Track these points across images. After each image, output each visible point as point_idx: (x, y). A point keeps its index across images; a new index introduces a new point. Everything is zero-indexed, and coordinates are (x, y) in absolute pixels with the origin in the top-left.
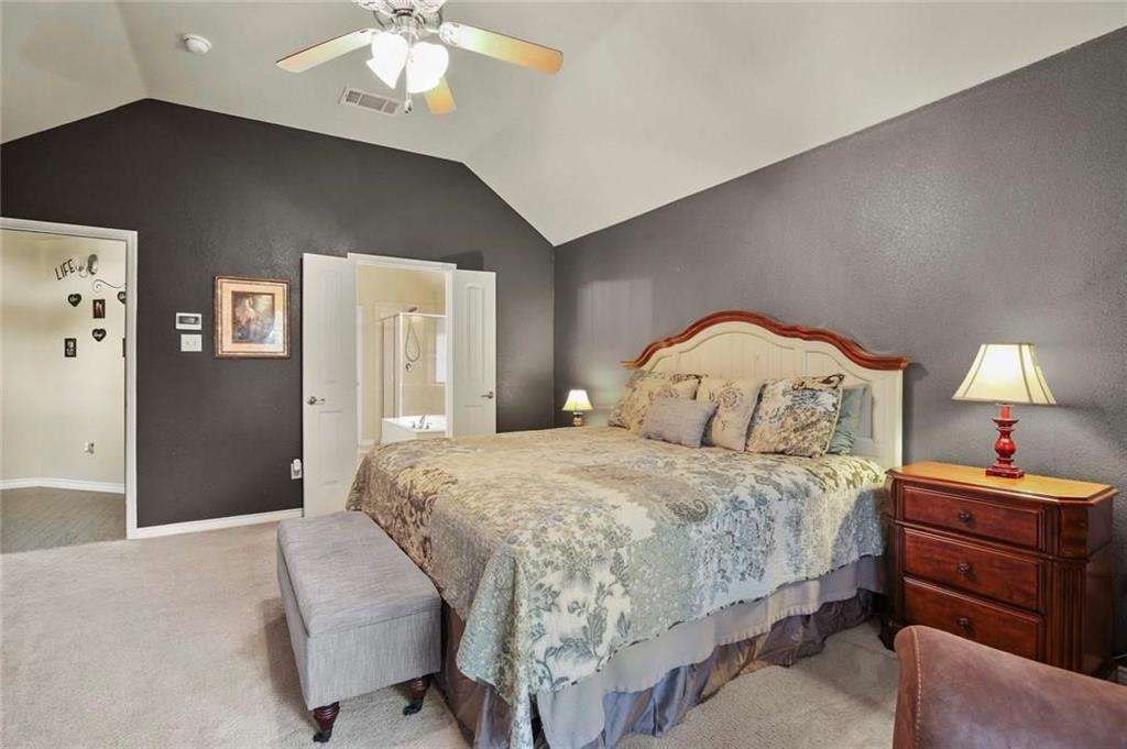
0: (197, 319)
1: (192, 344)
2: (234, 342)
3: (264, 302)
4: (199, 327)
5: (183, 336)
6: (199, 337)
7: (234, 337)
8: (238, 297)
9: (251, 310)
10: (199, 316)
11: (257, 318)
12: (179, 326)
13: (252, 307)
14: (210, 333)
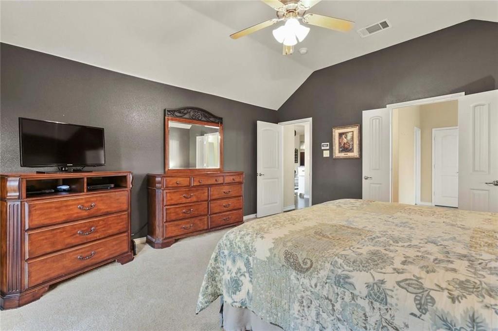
0: (327, 145)
1: (326, 154)
2: (339, 152)
3: (349, 136)
4: (328, 148)
5: (324, 151)
6: (328, 151)
7: (339, 151)
8: (341, 135)
9: (345, 139)
10: (328, 143)
11: (347, 142)
12: (323, 148)
13: (345, 138)
14: (331, 150)
